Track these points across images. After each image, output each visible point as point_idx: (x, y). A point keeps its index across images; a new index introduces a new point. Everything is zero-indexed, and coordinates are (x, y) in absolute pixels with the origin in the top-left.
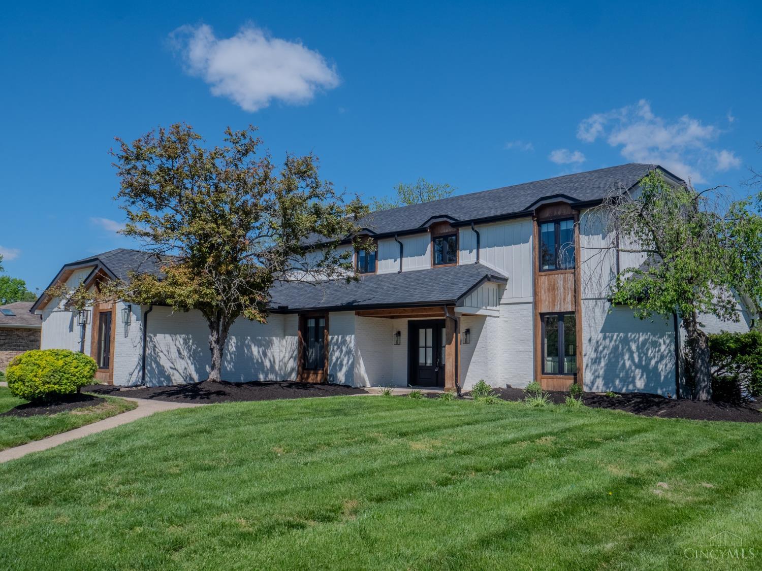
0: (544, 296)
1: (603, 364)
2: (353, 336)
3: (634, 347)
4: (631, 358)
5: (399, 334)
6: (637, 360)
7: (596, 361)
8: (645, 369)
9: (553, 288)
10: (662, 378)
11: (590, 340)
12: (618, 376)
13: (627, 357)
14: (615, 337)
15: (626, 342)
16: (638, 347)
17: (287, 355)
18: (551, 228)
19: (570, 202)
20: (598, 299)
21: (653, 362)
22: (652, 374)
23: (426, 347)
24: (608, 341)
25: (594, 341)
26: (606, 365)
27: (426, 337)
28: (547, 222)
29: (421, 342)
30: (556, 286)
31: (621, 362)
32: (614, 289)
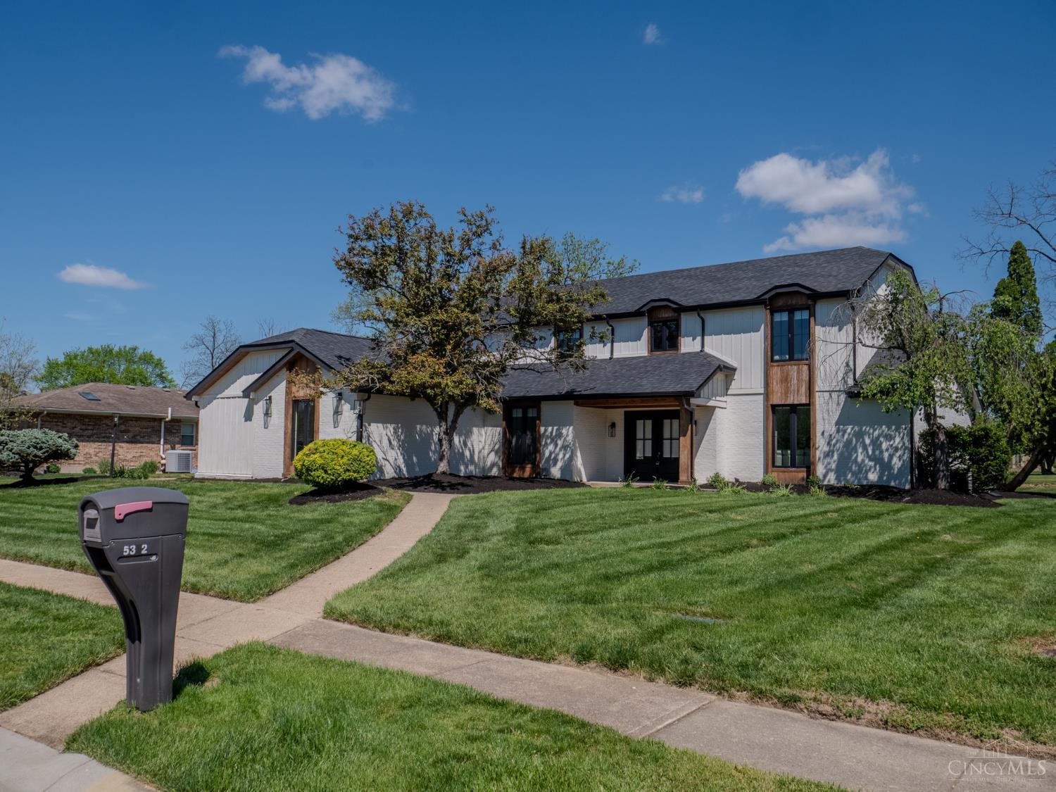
0: (776, 387)
2: (571, 428)
3: (867, 441)
4: (865, 451)
5: (613, 425)
6: (870, 452)
7: (828, 454)
8: (877, 459)
9: (785, 380)
10: (896, 470)
11: (823, 433)
12: (850, 469)
13: (860, 450)
14: (849, 430)
15: (859, 435)
16: (872, 441)
17: (487, 447)
18: (784, 317)
19: (807, 292)
20: (833, 391)
21: (886, 455)
22: (885, 466)
23: (644, 439)
24: (841, 433)
25: (826, 435)
26: (839, 459)
27: (644, 429)
28: (780, 310)
29: (640, 435)
30: (790, 377)
31: (854, 456)
32: (850, 382)
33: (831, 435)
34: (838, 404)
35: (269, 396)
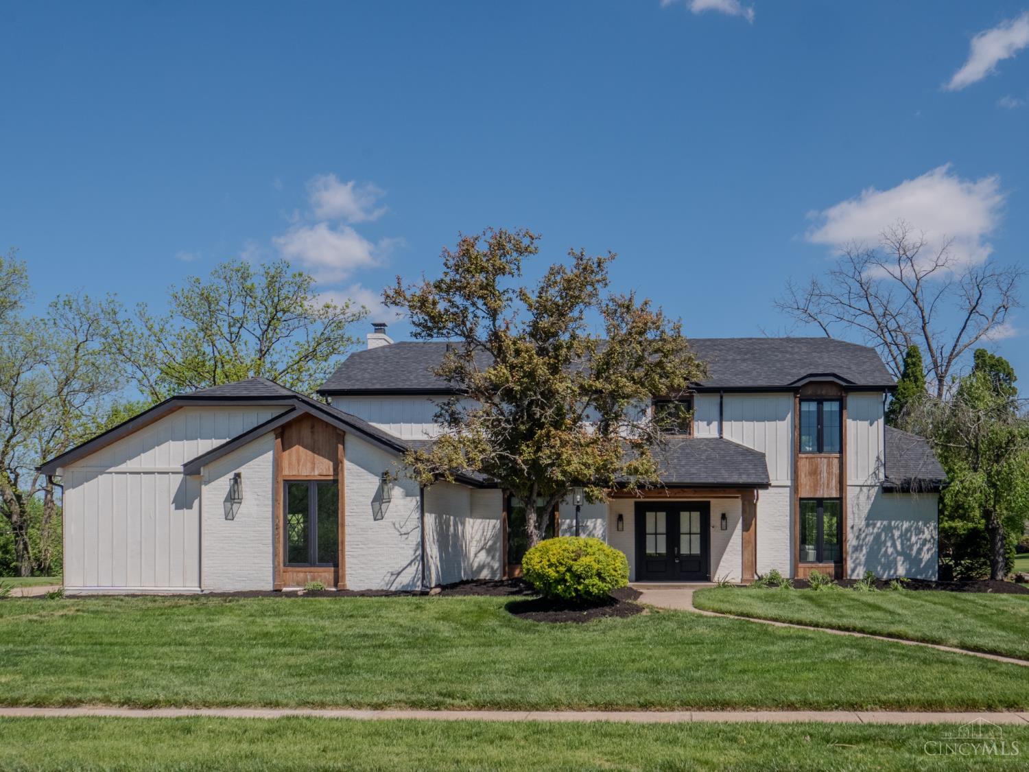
0: (804, 479)
1: (864, 551)
2: (599, 521)
3: (897, 533)
4: (894, 545)
5: (620, 518)
6: (899, 547)
7: (857, 549)
8: (905, 554)
9: (814, 472)
10: (923, 563)
11: (852, 527)
12: (879, 563)
13: (889, 544)
14: (879, 525)
15: (888, 529)
16: (901, 534)
18: (813, 407)
19: (844, 384)
20: (863, 486)
21: (915, 548)
22: (914, 561)
23: (656, 534)
24: (871, 528)
25: (856, 528)
26: (868, 553)
27: (657, 522)
28: (809, 400)
29: (650, 528)
30: (819, 470)
31: (883, 549)
32: (882, 477)
33: (860, 530)
34: (868, 497)
35: (237, 471)
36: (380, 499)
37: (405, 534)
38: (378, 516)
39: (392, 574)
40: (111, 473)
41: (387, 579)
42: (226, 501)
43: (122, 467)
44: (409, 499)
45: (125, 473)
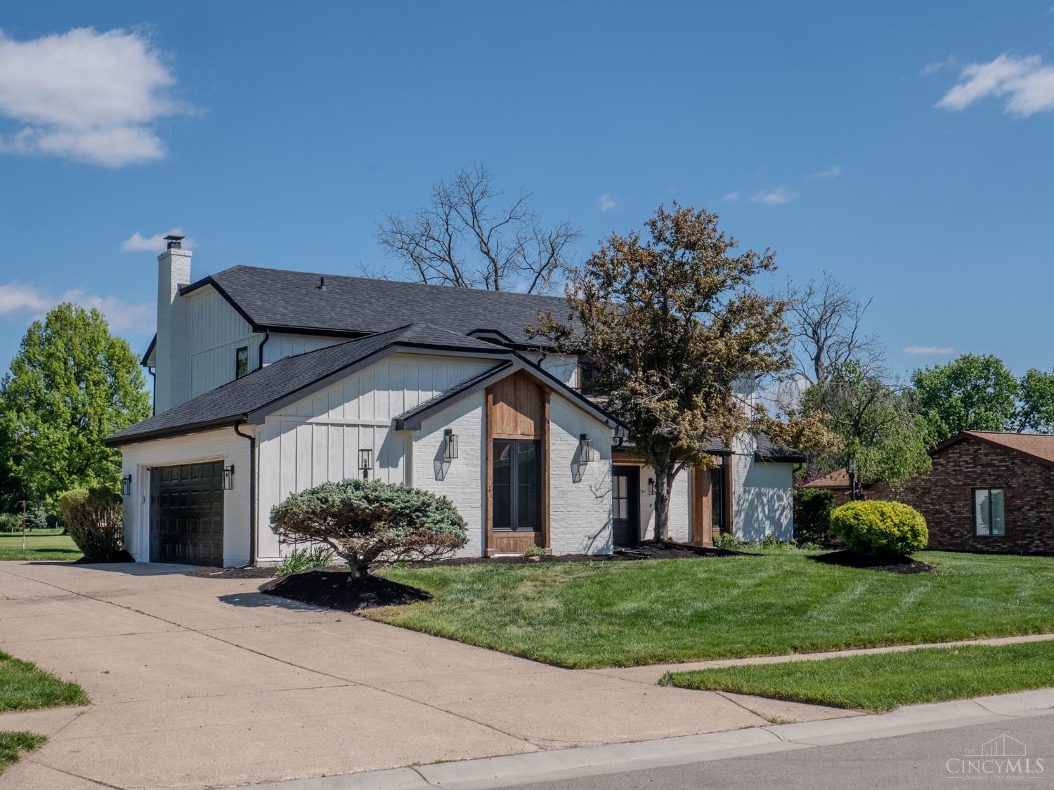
3: (765, 500)
4: (763, 510)
6: (767, 513)
7: (738, 514)
8: (771, 519)
11: (735, 493)
13: (760, 510)
14: (752, 492)
15: (759, 495)
16: (768, 501)
20: (743, 454)
21: (777, 514)
22: (776, 525)
24: (747, 494)
26: (745, 517)
31: (756, 515)
32: (755, 446)
33: (739, 496)
34: (745, 466)
35: (446, 427)
36: (579, 461)
37: (600, 497)
38: (576, 479)
39: (589, 538)
40: (311, 424)
41: (585, 542)
42: (435, 459)
43: (323, 418)
44: (603, 461)
45: (327, 424)
